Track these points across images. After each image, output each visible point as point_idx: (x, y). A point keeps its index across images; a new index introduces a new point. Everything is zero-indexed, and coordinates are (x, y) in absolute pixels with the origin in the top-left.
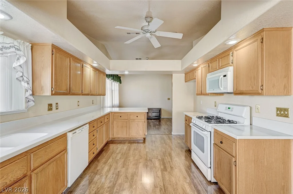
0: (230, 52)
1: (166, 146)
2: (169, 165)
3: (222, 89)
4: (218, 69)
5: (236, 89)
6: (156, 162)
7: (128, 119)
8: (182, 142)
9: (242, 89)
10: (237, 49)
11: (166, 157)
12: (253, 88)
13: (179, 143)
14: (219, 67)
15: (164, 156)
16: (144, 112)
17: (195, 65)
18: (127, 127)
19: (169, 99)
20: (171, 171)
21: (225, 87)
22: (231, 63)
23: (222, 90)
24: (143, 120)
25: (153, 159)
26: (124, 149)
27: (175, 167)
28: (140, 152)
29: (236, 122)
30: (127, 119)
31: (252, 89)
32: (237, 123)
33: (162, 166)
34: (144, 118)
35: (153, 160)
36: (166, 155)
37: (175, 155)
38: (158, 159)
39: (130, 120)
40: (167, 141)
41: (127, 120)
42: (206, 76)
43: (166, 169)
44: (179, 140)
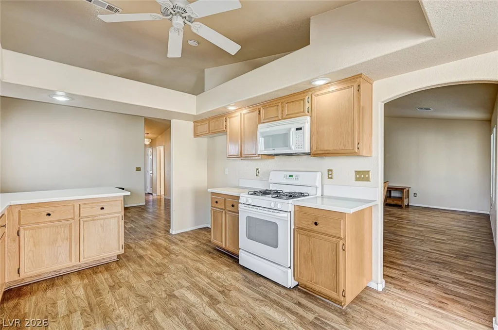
0: (305, 96)
1: (178, 257)
2: (213, 290)
3: (293, 147)
4: (280, 118)
5: (317, 148)
6: (186, 295)
7: (73, 218)
8: (200, 243)
9: (326, 149)
10: (318, 93)
11: (198, 278)
12: (345, 146)
13: (197, 246)
14: (282, 117)
15: (192, 277)
16: (121, 196)
17: (231, 108)
18: (70, 239)
19: (138, 169)
20: (226, 299)
21: (299, 145)
22: (307, 111)
23: (294, 150)
24: (117, 215)
25: (174, 291)
26: (77, 297)
27: (225, 288)
28: (131, 288)
29: (307, 194)
30: (70, 217)
31: (343, 148)
32: (308, 196)
33: (203, 297)
34: (120, 209)
35: (176, 293)
36: (193, 275)
37: (209, 268)
38: (184, 287)
39: (81, 220)
40: (172, 248)
41: (71, 221)
42: (256, 128)
43: (216, 299)
44: (193, 241)
